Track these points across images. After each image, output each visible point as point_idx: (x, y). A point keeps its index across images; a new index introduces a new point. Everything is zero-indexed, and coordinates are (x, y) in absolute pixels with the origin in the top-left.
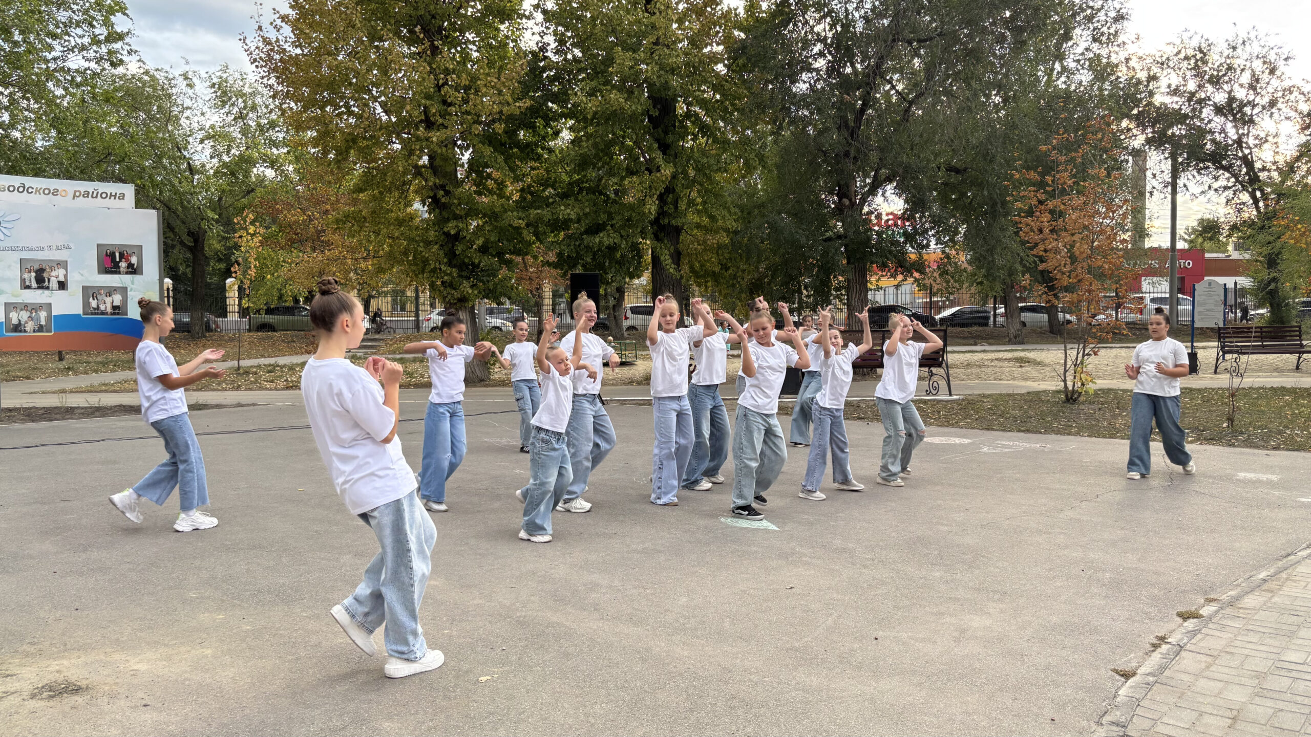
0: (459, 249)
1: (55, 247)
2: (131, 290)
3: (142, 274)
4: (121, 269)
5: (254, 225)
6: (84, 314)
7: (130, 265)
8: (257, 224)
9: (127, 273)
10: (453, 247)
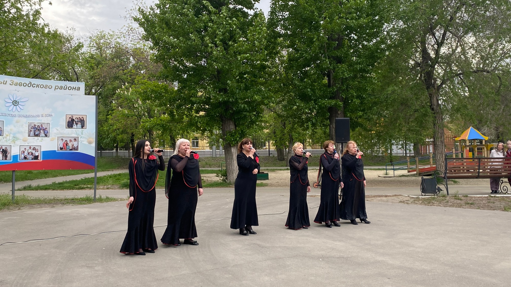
1: (45, 115)
2: (81, 138)
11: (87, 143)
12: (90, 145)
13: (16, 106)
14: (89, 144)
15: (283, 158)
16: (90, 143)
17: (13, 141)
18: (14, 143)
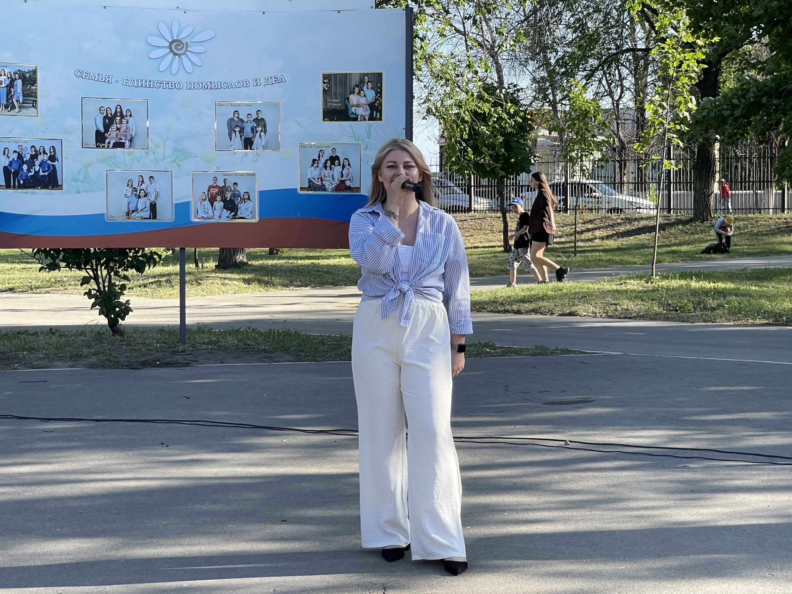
1: (263, 81)
2: (366, 148)
6: (302, 189)
13: (179, 55)
17: (175, 161)
18: (179, 166)
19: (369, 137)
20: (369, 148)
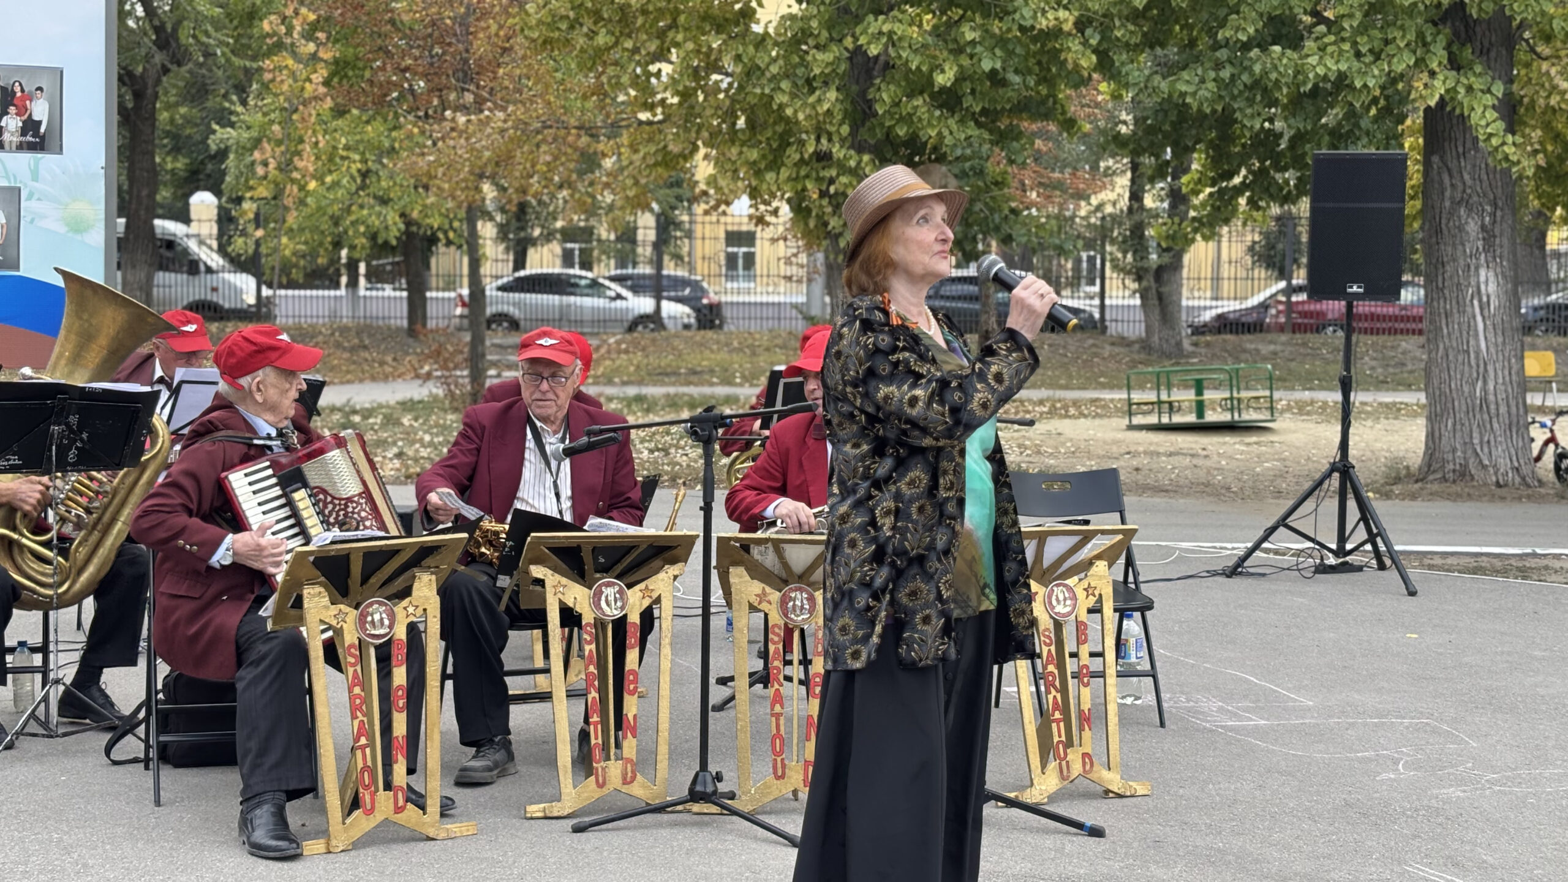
0: (885, 95)
2: (30, 197)
3: (60, 151)
4: (6, 137)
5: (315, 40)
7: (30, 126)
8: (321, 35)
9: (20, 147)
10: (863, 93)
11: (63, 229)
12: (79, 237)
14: (70, 234)
15: (1173, 342)
16: (78, 227)
19: (35, 177)
20: (36, 196)
